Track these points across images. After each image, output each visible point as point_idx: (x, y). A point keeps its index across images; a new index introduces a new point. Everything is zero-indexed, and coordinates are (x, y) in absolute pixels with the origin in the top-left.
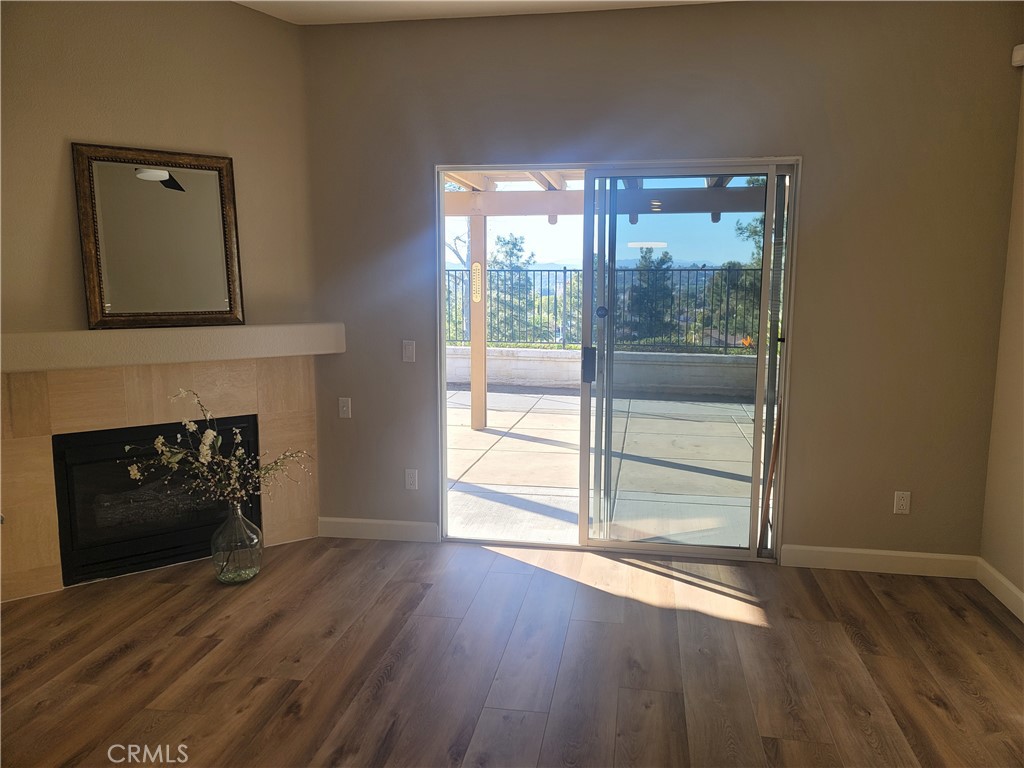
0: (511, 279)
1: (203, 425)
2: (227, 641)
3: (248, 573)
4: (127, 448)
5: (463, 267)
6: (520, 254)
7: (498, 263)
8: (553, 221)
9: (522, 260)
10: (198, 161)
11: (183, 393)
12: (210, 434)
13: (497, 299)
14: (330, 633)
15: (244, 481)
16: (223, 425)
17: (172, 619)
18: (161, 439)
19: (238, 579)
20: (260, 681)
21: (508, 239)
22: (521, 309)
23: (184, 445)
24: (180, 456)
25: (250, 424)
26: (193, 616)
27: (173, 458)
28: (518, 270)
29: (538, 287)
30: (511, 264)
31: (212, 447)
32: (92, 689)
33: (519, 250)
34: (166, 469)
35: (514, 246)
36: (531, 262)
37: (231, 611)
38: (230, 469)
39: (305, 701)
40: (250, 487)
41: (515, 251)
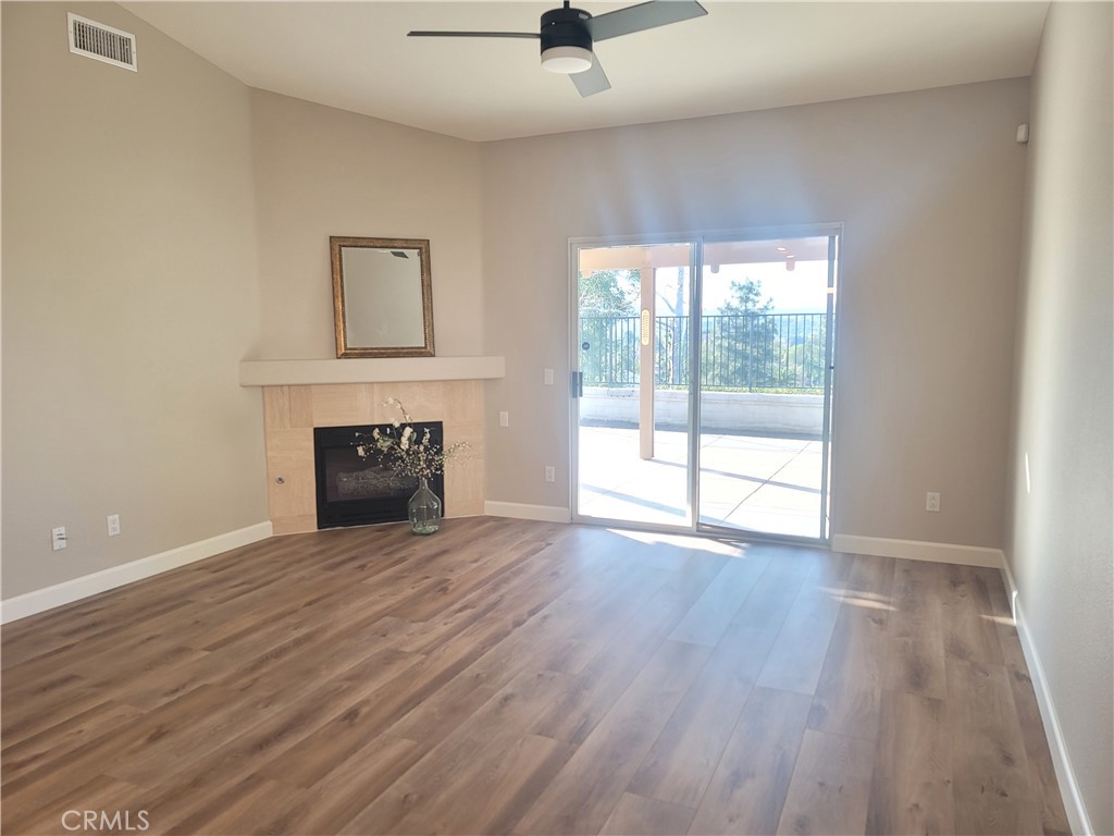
0: (745, 326)
1: (403, 426)
2: (412, 560)
3: (431, 528)
4: (357, 434)
5: (670, 314)
6: (756, 298)
7: (732, 309)
8: (790, 267)
9: (758, 306)
10: (409, 243)
11: (391, 401)
12: (408, 431)
13: (729, 349)
14: (476, 561)
15: (429, 463)
16: (418, 428)
17: (381, 548)
18: (377, 430)
19: (424, 532)
20: (427, 577)
21: (743, 283)
22: (757, 360)
23: (391, 436)
24: (389, 443)
25: (437, 428)
26: (395, 547)
27: (384, 444)
28: (754, 316)
29: (784, 334)
30: (746, 310)
31: (409, 439)
32: (332, 574)
33: (756, 295)
34: (381, 451)
35: (749, 291)
36: (770, 307)
37: (417, 547)
38: (418, 453)
39: (451, 587)
40: (432, 468)
41: (751, 296)
